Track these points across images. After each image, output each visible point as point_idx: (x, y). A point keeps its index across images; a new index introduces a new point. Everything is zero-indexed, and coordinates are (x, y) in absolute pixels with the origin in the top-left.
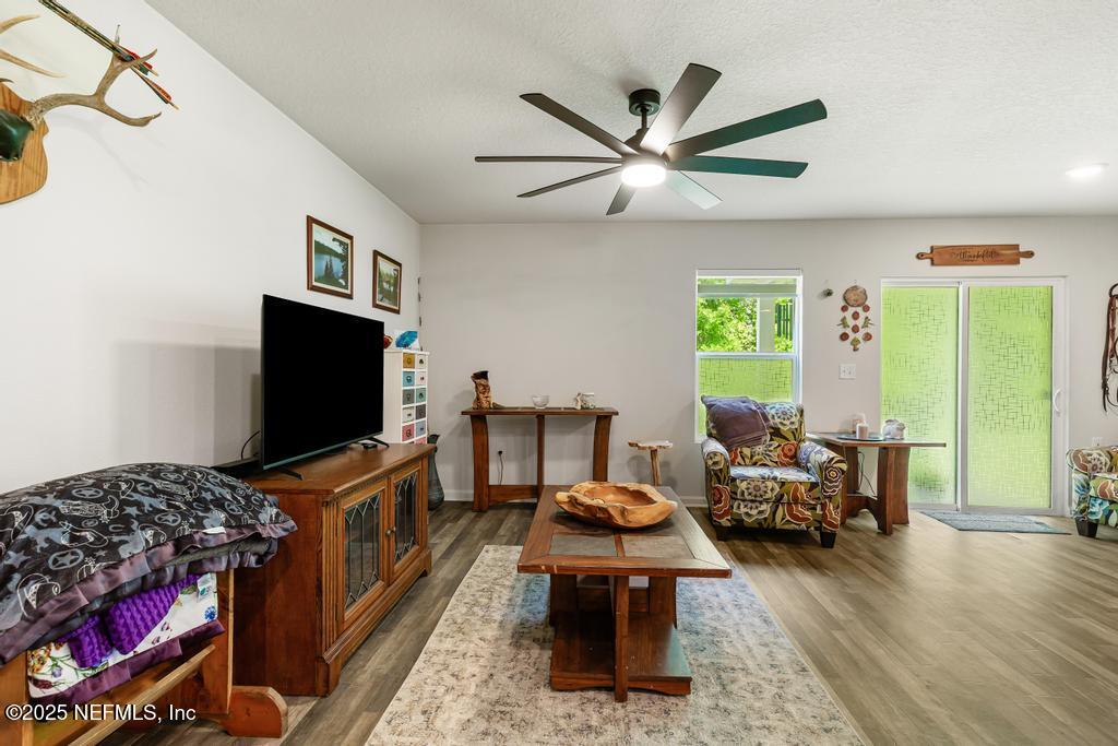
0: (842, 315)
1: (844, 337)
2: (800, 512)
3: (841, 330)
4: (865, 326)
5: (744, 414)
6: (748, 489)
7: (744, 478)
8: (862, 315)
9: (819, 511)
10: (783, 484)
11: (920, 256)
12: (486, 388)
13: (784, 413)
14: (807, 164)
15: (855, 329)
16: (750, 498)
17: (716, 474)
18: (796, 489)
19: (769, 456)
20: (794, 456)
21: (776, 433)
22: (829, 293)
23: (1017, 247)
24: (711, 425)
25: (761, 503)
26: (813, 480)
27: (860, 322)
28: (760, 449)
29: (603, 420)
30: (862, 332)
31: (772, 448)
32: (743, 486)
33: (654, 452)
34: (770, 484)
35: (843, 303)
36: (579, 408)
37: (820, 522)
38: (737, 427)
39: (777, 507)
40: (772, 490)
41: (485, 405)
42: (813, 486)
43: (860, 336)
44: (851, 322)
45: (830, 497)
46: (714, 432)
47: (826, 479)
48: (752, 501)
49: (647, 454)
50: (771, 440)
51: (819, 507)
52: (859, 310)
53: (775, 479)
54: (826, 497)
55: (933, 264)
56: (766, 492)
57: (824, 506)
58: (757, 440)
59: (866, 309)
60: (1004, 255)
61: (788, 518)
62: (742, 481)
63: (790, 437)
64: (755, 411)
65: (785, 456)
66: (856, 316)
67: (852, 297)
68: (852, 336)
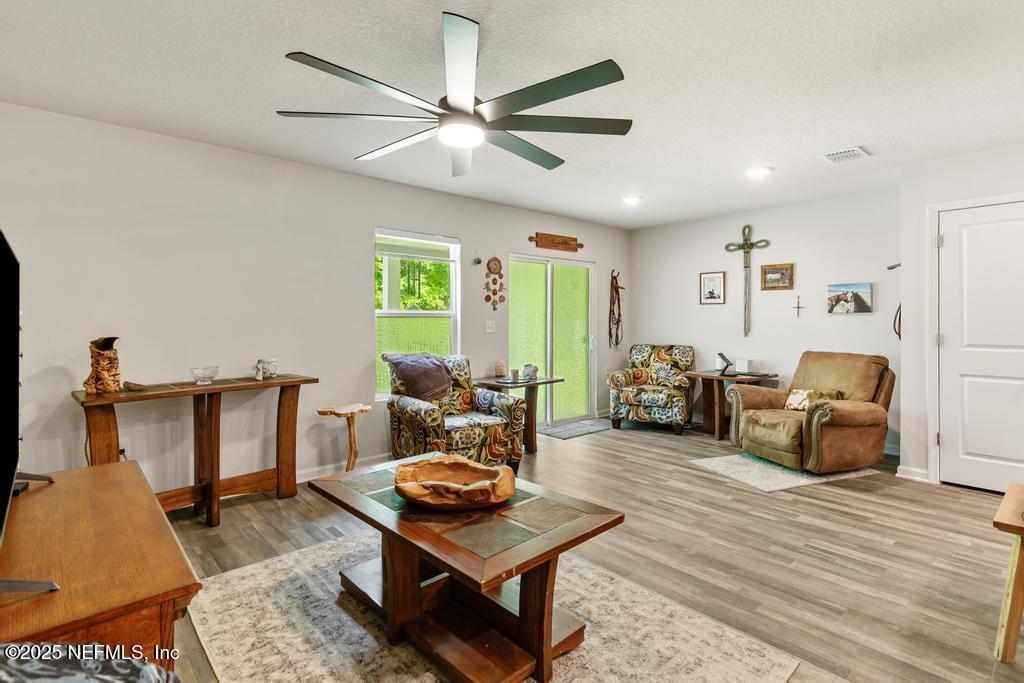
0: (486, 280)
1: (488, 298)
2: (498, 450)
3: (486, 293)
4: (501, 290)
5: (431, 369)
6: (461, 438)
7: (457, 429)
8: (499, 281)
9: (510, 446)
10: (486, 428)
11: (531, 239)
12: (113, 362)
13: (459, 365)
14: (563, 161)
15: (495, 293)
16: (463, 446)
17: (434, 430)
18: (496, 431)
19: (453, 405)
20: (471, 402)
21: (457, 384)
22: (478, 262)
23: (575, 240)
24: (398, 382)
25: (469, 449)
26: (505, 421)
27: (497, 287)
28: (446, 400)
29: (289, 390)
30: (499, 294)
31: (454, 398)
32: (457, 436)
33: (350, 419)
34: (477, 430)
35: (487, 271)
36: (260, 377)
37: (510, 455)
38: (428, 383)
39: (481, 449)
40: (479, 435)
41: (112, 387)
42: (507, 425)
43: (497, 298)
44: (492, 287)
45: (517, 433)
46: (402, 389)
47: (515, 418)
48: (463, 449)
49: (343, 421)
50: (454, 390)
51: (509, 443)
52: (497, 276)
53: (479, 425)
54: (514, 433)
55: (537, 246)
56: (475, 439)
57: (513, 441)
58: (444, 392)
59: (501, 277)
60: (569, 244)
61: (489, 457)
62: (456, 432)
63: (466, 385)
64: (439, 366)
65: (465, 403)
66: (495, 282)
67: (492, 265)
68: (493, 298)
